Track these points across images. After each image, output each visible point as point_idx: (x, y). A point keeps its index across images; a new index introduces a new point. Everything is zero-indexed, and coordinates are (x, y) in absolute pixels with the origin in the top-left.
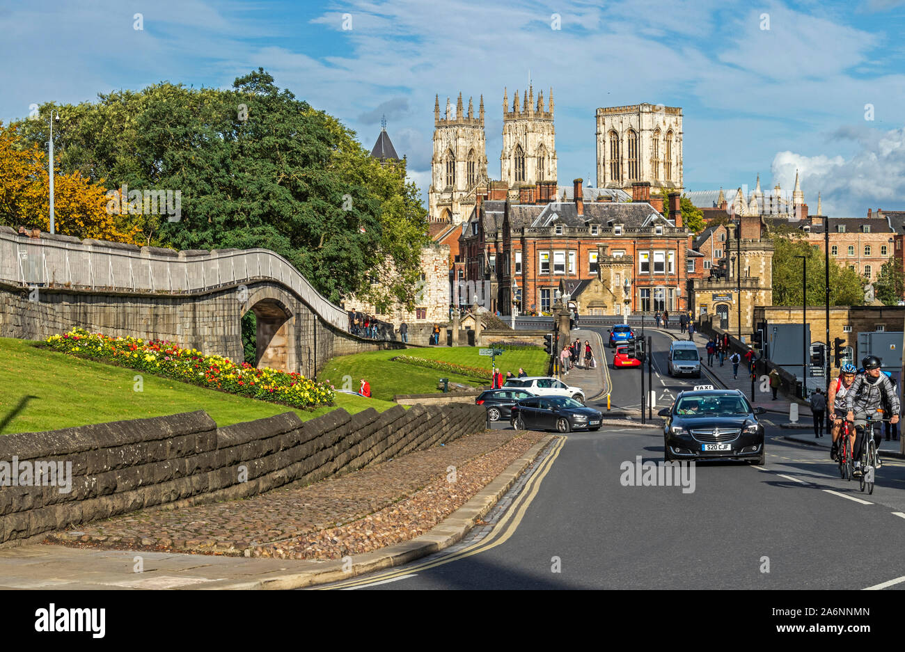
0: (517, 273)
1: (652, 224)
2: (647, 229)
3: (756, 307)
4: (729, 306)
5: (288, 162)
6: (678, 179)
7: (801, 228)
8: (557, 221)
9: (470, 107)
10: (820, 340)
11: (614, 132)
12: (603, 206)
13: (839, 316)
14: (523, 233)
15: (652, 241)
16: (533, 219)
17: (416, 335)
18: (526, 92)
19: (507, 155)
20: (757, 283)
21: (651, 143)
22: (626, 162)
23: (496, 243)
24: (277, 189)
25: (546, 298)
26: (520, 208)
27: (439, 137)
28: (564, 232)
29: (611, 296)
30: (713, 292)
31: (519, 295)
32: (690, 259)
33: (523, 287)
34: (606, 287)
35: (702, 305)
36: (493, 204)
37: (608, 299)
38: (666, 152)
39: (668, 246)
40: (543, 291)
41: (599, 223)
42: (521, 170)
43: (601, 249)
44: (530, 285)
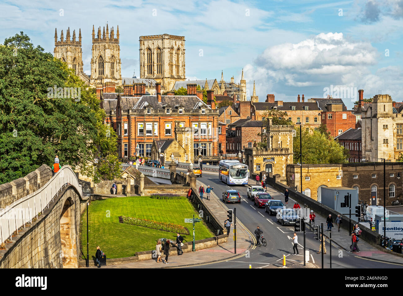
0: (125, 135)
1: (200, 108)
2: (197, 111)
3: (287, 165)
4: (273, 165)
5: (40, 90)
6: (183, 74)
7: (272, 108)
8: (148, 106)
9: (74, 35)
10: (324, 184)
11: (149, 49)
12: (172, 98)
13: (334, 170)
14: (129, 112)
15: (200, 117)
16: (134, 104)
17: (103, 188)
18: (104, 28)
19: (94, 61)
20: (288, 151)
21: (169, 55)
22: (155, 65)
23: (111, 117)
24: (36, 108)
25: (142, 149)
26: (126, 99)
27: (57, 51)
28: (152, 112)
29: (183, 150)
30: (264, 157)
31: (126, 147)
32: (220, 126)
33: (129, 143)
34: (180, 145)
35: (257, 164)
36: (107, 94)
37: (181, 152)
38: (177, 60)
39: (208, 120)
40: (140, 145)
41: (170, 107)
42: (102, 69)
43: (177, 123)
44: (133, 142)
